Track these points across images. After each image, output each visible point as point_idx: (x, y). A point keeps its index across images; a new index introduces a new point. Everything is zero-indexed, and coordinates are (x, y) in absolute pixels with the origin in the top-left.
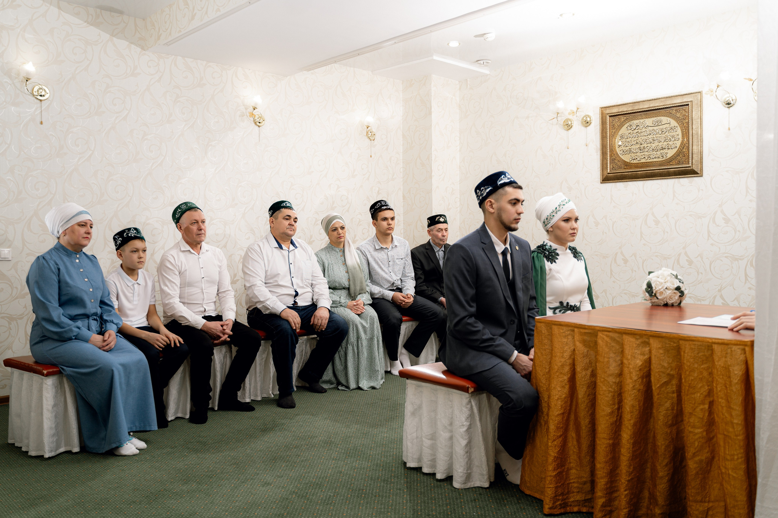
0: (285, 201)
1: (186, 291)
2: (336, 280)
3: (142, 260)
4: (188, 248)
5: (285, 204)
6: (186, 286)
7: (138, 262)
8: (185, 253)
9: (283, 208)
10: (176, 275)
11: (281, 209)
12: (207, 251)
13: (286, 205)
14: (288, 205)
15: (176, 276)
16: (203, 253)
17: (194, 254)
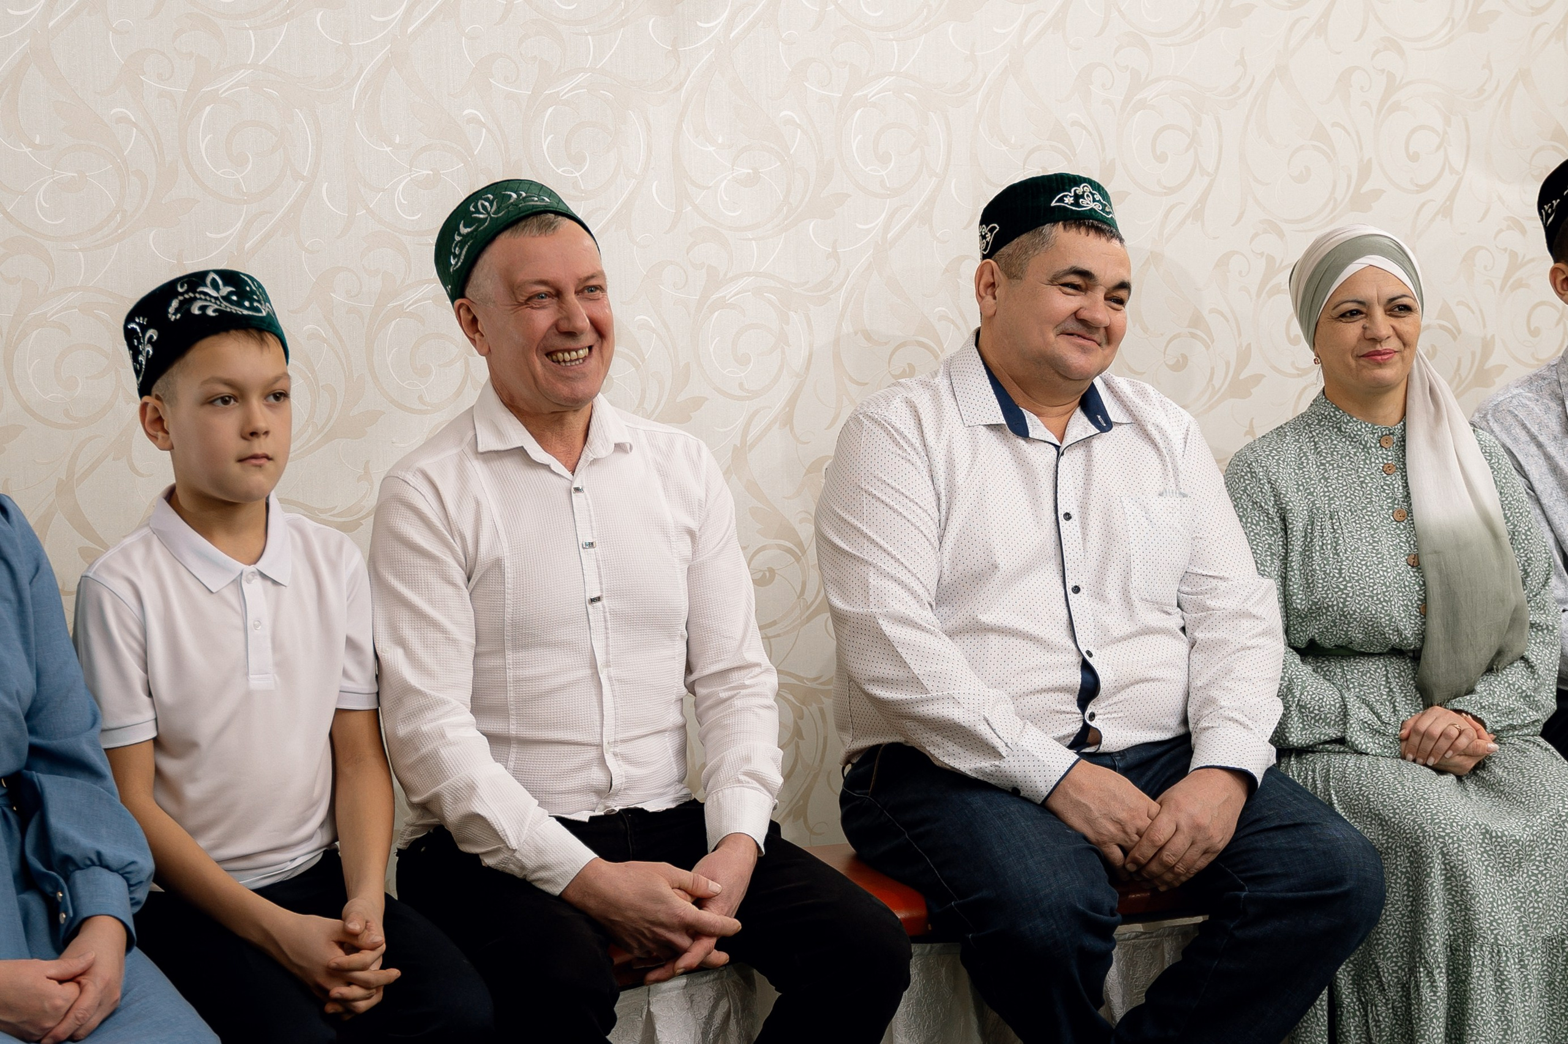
0: (1076, 181)
1: (510, 674)
2: (1352, 606)
3: (260, 446)
4: (518, 435)
5: (1069, 200)
6: (508, 644)
7: (241, 460)
8: (497, 465)
9: (1055, 221)
10: (454, 584)
11: (1047, 228)
12: (619, 447)
13: (1076, 203)
14: (1088, 204)
15: (449, 590)
16: (595, 461)
17: (547, 467)
